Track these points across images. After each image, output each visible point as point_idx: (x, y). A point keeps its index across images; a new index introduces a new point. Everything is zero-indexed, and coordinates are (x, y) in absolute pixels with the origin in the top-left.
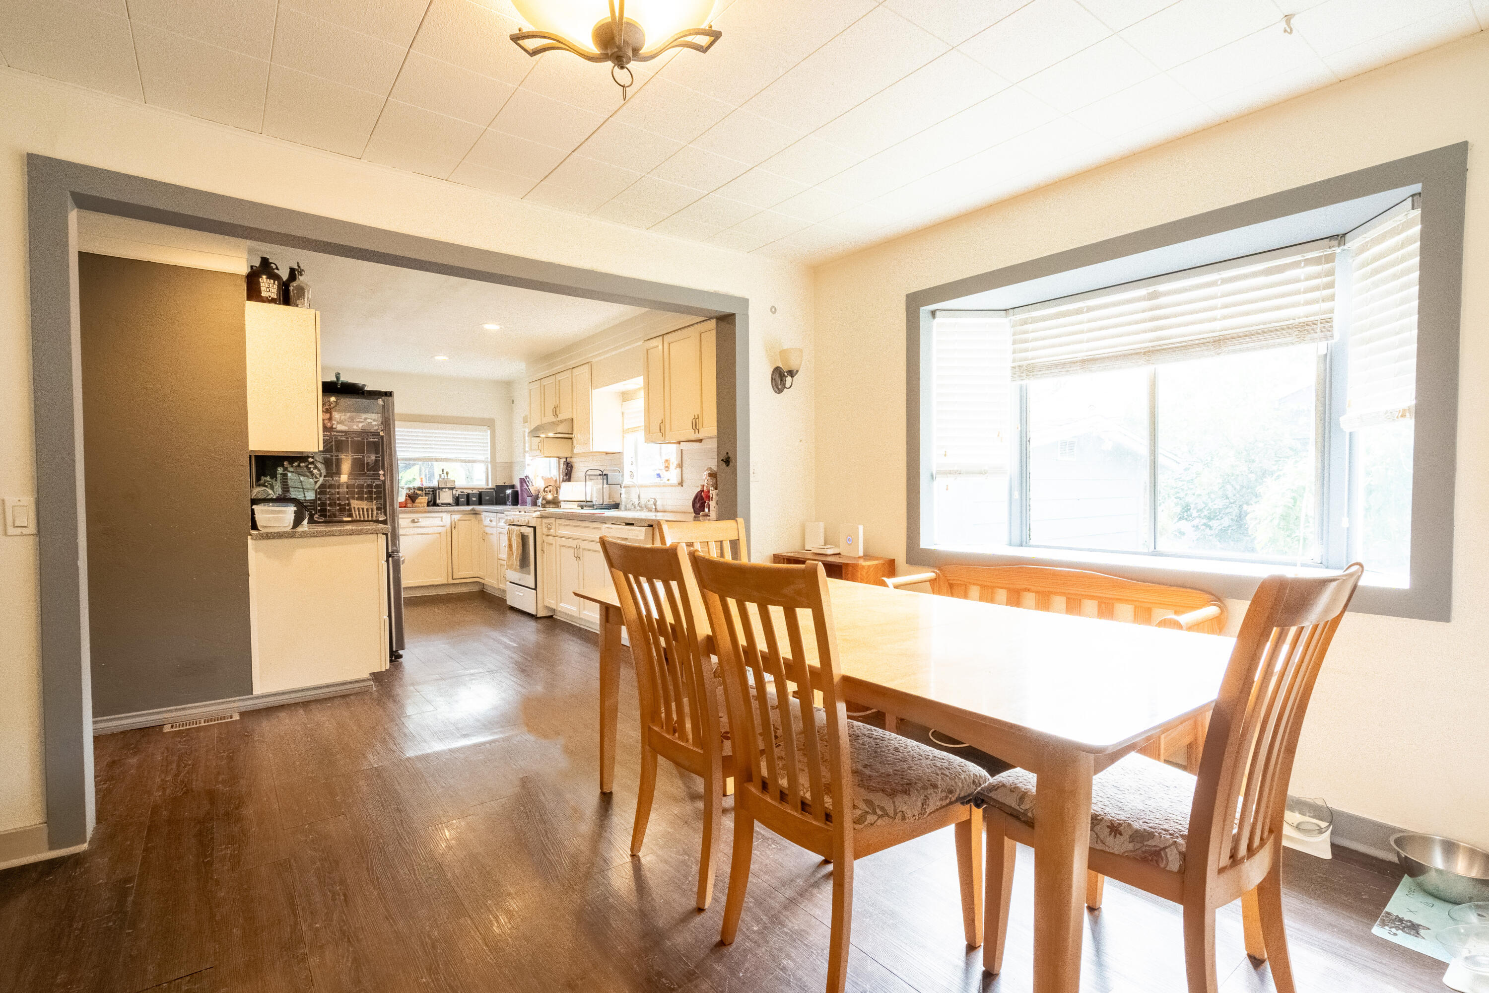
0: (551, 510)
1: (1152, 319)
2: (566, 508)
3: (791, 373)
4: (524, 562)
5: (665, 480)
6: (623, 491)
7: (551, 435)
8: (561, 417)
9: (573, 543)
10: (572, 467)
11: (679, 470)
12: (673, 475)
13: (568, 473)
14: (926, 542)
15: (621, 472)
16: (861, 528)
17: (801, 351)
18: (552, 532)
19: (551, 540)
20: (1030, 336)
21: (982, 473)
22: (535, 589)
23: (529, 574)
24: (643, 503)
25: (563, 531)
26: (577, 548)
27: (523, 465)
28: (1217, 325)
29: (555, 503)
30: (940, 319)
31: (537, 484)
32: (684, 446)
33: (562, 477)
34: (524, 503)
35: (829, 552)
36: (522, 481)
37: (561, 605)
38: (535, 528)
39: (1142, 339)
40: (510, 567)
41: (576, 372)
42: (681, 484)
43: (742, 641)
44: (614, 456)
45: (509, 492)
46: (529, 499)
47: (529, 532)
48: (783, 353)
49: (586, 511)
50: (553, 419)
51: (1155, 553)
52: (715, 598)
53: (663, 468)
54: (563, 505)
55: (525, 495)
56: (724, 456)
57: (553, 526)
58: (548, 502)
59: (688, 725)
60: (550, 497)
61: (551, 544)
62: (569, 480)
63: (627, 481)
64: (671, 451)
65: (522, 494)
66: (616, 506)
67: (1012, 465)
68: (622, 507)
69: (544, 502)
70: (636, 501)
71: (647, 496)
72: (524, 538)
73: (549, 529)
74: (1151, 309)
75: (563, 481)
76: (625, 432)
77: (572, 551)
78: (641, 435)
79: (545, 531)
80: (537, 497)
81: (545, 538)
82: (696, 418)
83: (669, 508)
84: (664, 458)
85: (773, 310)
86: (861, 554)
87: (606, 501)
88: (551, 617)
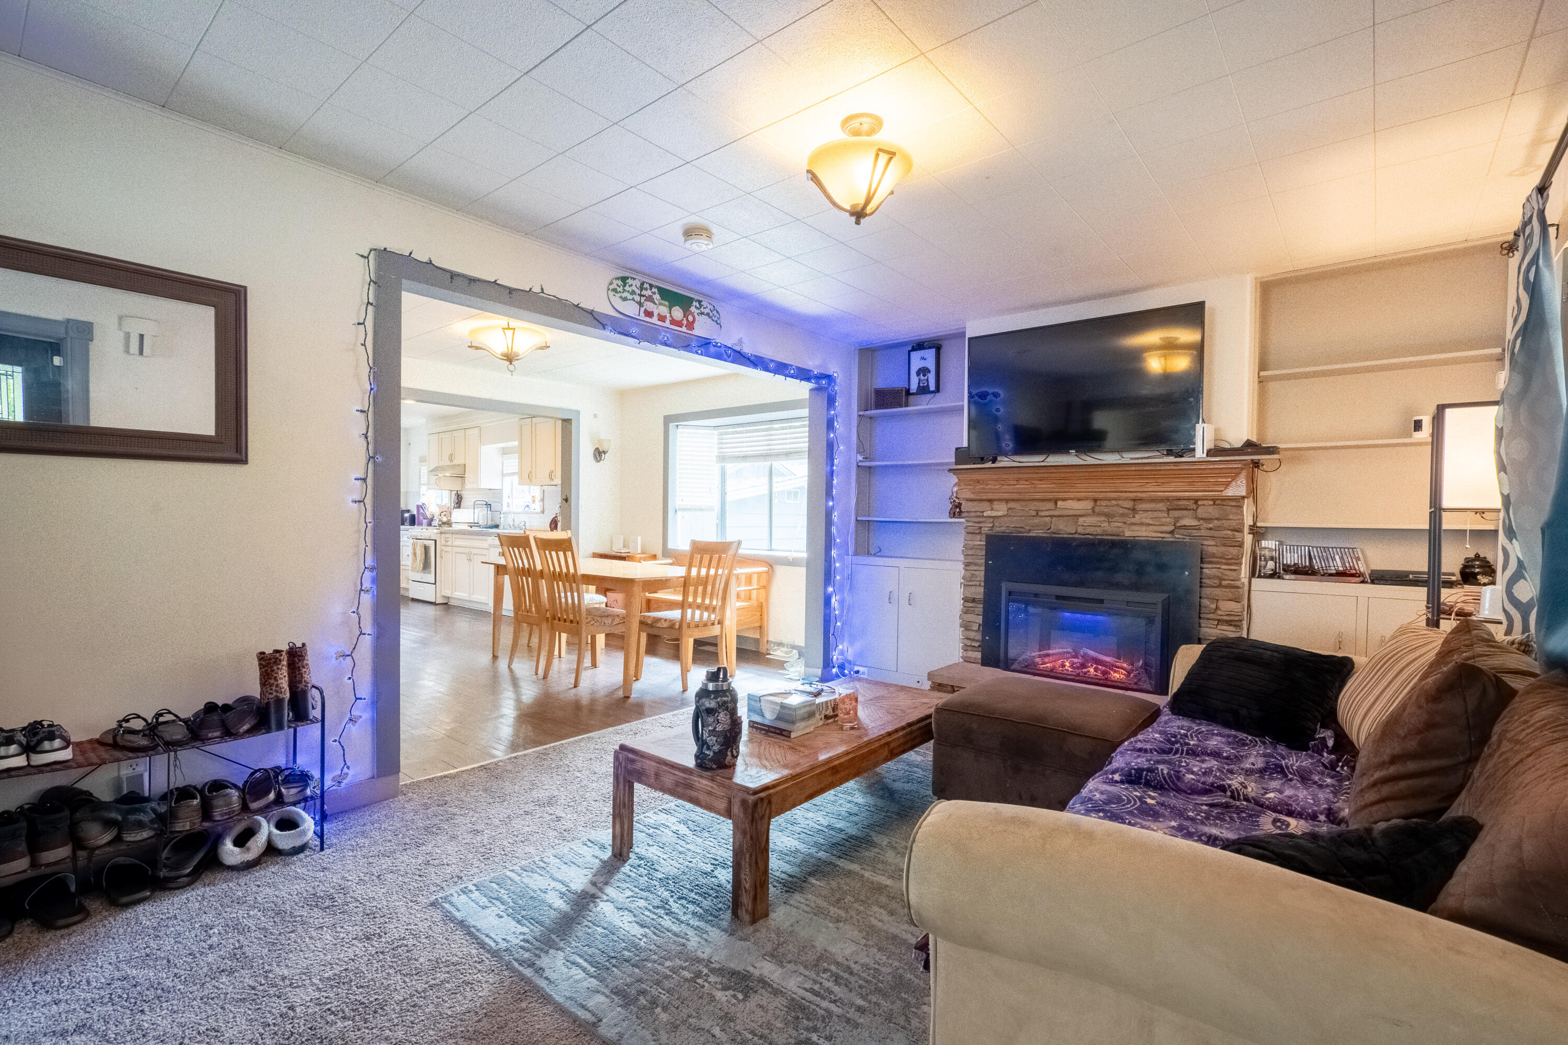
0: (446, 528)
1: (771, 440)
2: (455, 527)
3: (604, 452)
4: (426, 566)
5: (532, 509)
6: (502, 516)
7: (448, 475)
8: (455, 462)
9: (467, 550)
10: (461, 498)
11: (542, 503)
12: (537, 507)
13: (459, 502)
14: (671, 546)
15: (501, 502)
16: (639, 538)
17: (610, 440)
18: (449, 543)
19: (449, 549)
20: (724, 441)
21: (701, 510)
22: (435, 584)
23: (430, 573)
24: (516, 524)
25: (457, 543)
26: (469, 554)
27: (418, 494)
28: (788, 446)
29: (449, 524)
30: (680, 430)
31: (432, 509)
32: (545, 488)
33: (453, 504)
34: (420, 524)
35: (623, 551)
36: (418, 507)
37: (456, 593)
38: (435, 541)
39: (762, 449)
40: (414, 569)
41: (469, 432)
42: (543, 512)
43: (552, 569)
44: (497, 493)
45: (407, 515)
46: (425, 521)
47: (431, 544)
48: (600, 441)
49: (474, 529)
50: (448, 463)
51: (771, 550)
52: (542, 552)
53: (531, 501)
54: (454, 525)
55: (421, 518)
56: (564, 497)
57: (450, 540)
58: (444, 523)
59: (533, 609)
60: (445, 519)
61: (449, 552)
62: (459, 507)
63: (505, 509)
64: (536, 491)
65: (418, 517)
66: (497, 526)
67: (717, 508)
68: (501, 527)
69: (440, 523)
70: (511, 523)
71: (520, 519)
72: (426, 549)
73: (447, 541)
74: (768, 436)
75: (454, 508)
76: (503, 475)
77: (465, 556)
78: (516, 479)
79: (443, 542)
80: (432, 520)
81: (444, 548)
82: (552, 472)
83: (535, 528)
84: (532, 494)
85: (595, 416)
86: (639, 551)
87: (490, 523)
88: (446, 604)
